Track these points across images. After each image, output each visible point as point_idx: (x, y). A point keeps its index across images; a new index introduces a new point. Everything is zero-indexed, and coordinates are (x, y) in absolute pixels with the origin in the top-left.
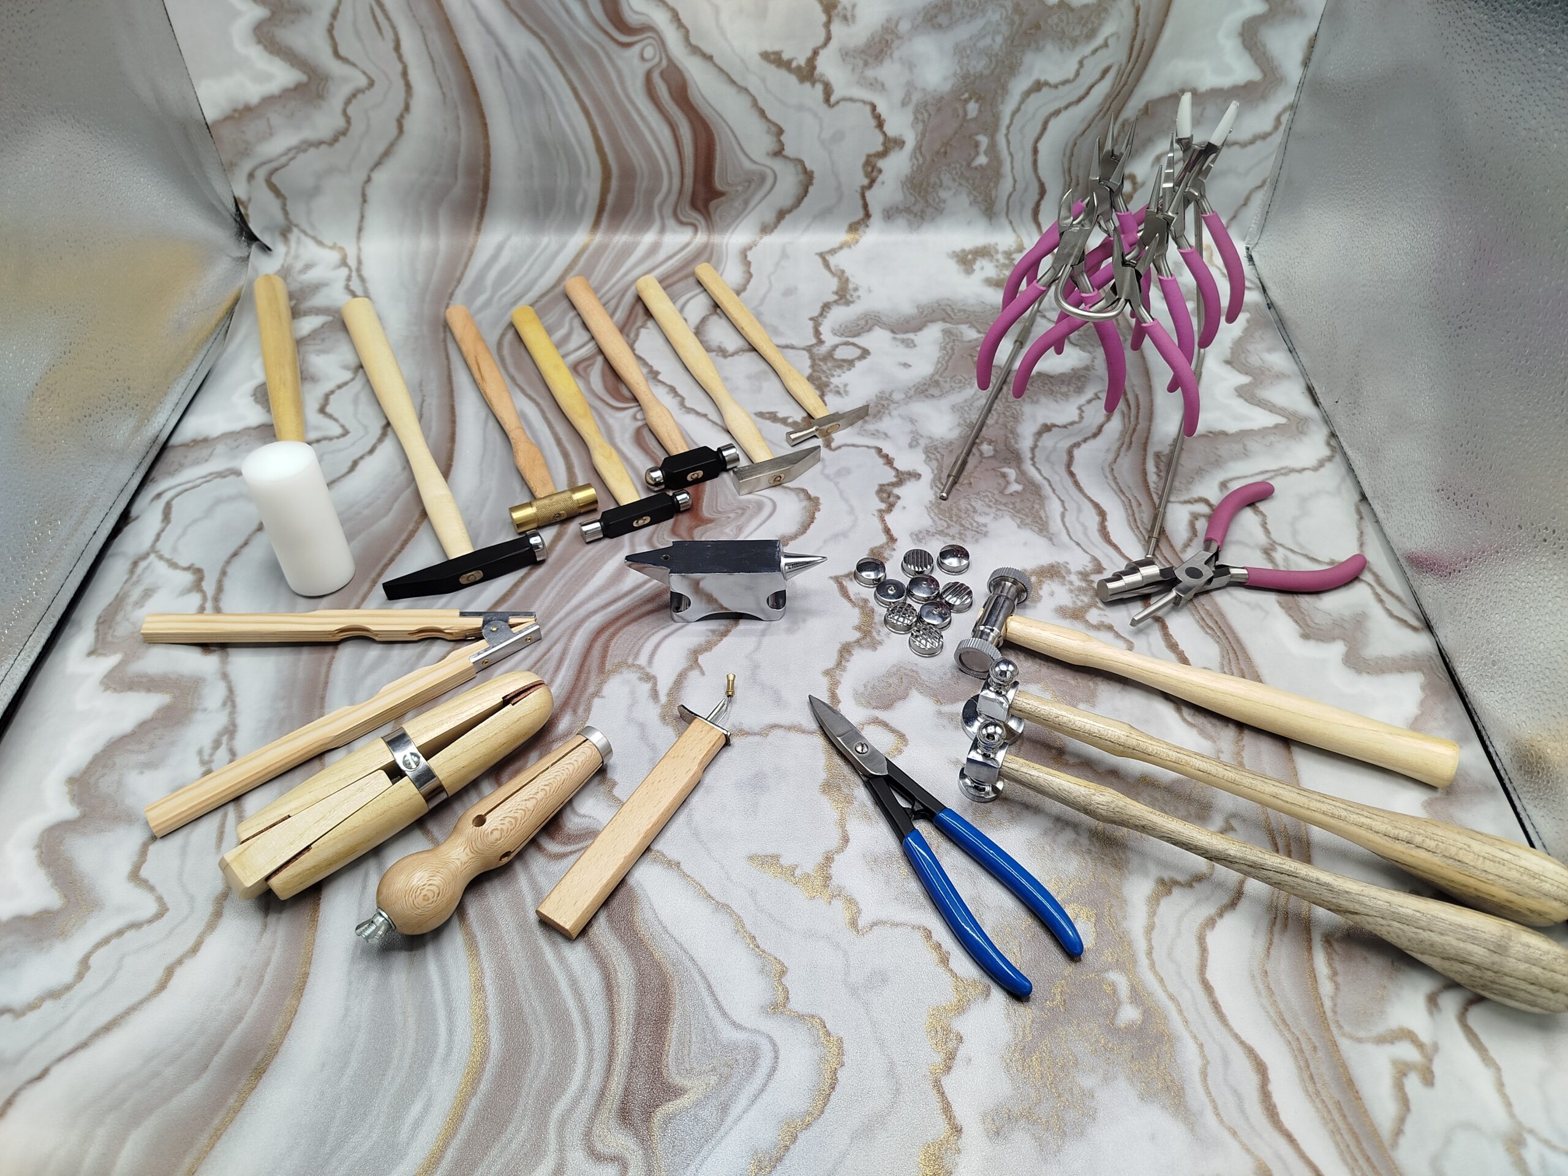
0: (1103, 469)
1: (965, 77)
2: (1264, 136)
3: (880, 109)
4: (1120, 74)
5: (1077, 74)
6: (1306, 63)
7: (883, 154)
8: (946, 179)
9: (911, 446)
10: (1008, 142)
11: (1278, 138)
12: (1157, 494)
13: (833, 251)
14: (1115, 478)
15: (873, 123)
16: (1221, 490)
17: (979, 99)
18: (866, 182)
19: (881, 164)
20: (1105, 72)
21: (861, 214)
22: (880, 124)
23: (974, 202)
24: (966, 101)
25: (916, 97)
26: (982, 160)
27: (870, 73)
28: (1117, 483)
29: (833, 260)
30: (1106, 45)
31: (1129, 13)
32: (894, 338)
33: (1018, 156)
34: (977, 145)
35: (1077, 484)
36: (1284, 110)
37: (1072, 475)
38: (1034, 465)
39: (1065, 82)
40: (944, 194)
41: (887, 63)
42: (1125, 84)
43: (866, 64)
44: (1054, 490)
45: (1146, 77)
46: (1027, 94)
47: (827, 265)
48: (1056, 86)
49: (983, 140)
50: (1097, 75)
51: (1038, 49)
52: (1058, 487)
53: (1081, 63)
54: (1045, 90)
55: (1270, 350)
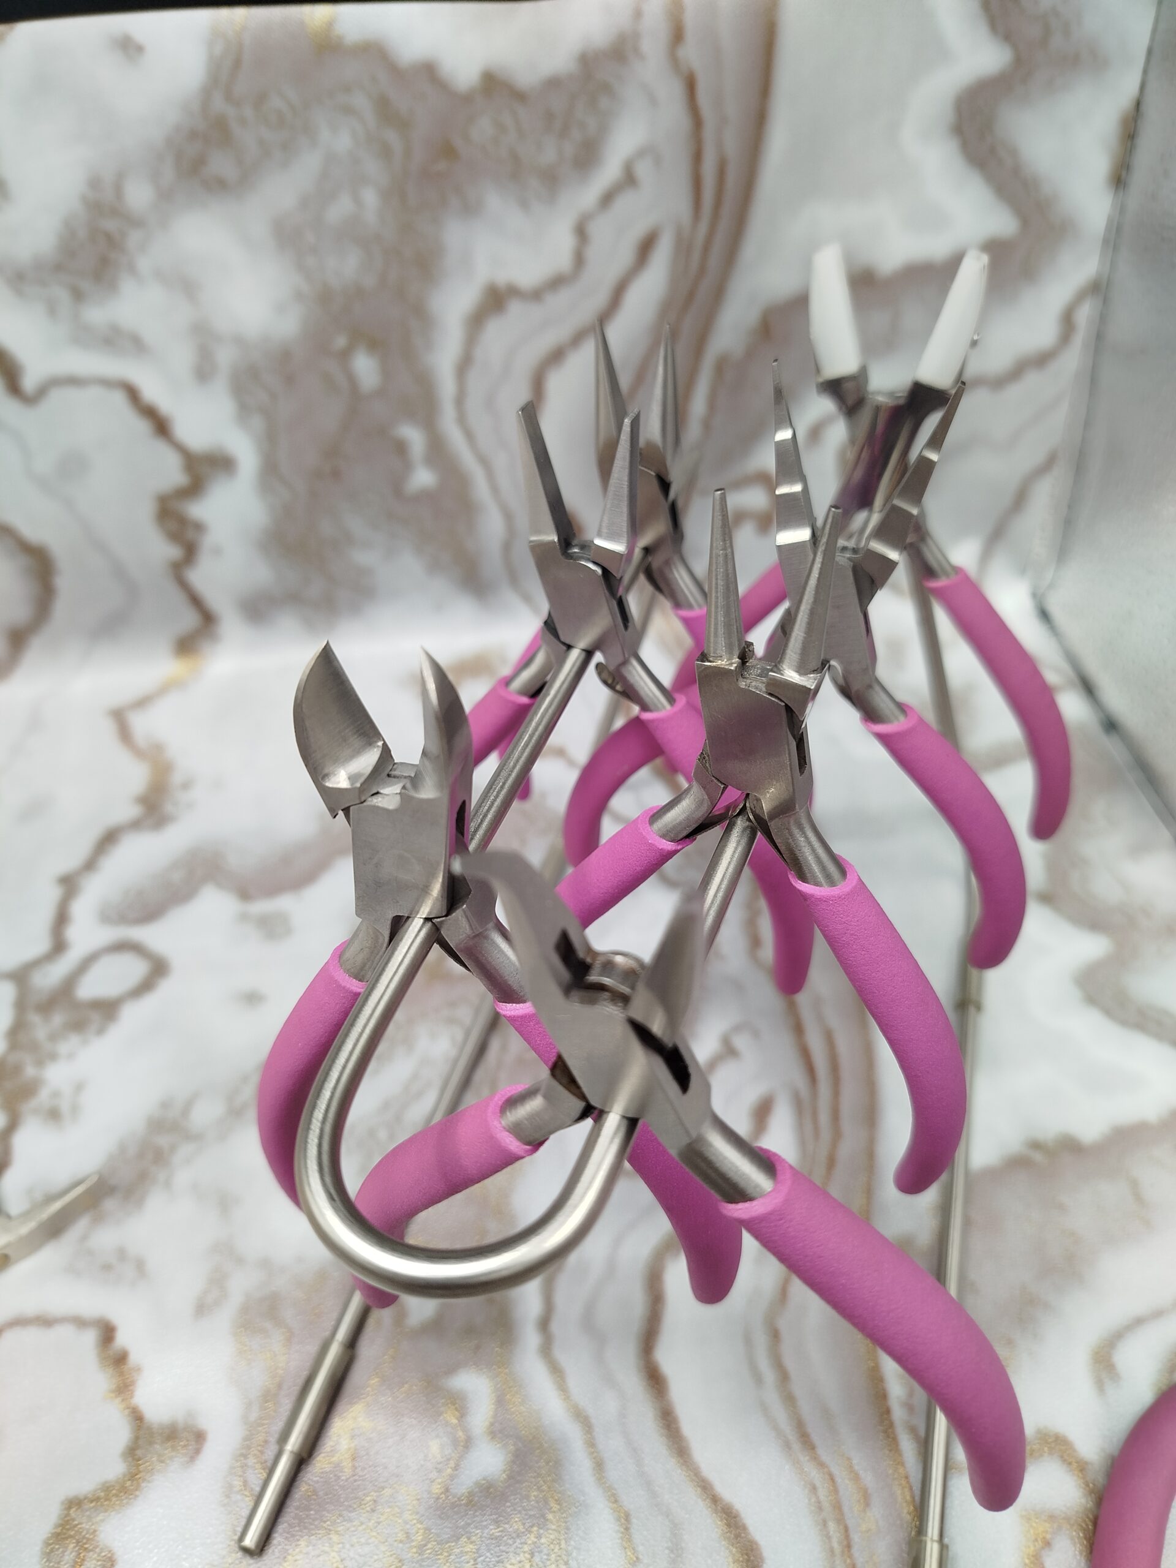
0: (748, 1340)
1: (325, 297)
2: (1041, 360)
3: (153, 392)
4: (683, 248)
5: (579, 259)
6: (1120, 178)
7: (195, 487)
8: (356, 525)
9: (202, 1309)
10: (469, 435)
11: (1072, 360)
12: (913, 1430)
13: (142, 703)
14: (784, 1377)
15: (142, 427)
16: (1100, 1386)
17: (375, 345)
18: (173, 552)
19: (199, 510)
20: (646, 248)
21: (189, 619)
22: (161, 426)
23: (434, 567)
24: (345, 356)
25: (225, 357)
26: (423, 478)
27: (97, 314)
28: (789, 1400)
29: (142, 724)
30: (629, 179)
31: (670, 92)
32: (244, 917)
33: (501, 461)
34: (401, 448)
35: (668, 1420)
36: (1080, 297)
37: (655, 1379)
38: (546, 1350)
39: (557, 282)
40: (363, 557)
41: (128, 287)
42: (702, 270)
43: (78, 296)
44: (599, 1466)
45: (750, 250)
46: (477, 321)
47: (125, 734)
48: (536, 295)
49: (414, 436)
50: (625, 255)
51: (471, 210)
52: (612, 1445)
53: (581, 232)
54: (515, 309)
55: (1138, 850)
